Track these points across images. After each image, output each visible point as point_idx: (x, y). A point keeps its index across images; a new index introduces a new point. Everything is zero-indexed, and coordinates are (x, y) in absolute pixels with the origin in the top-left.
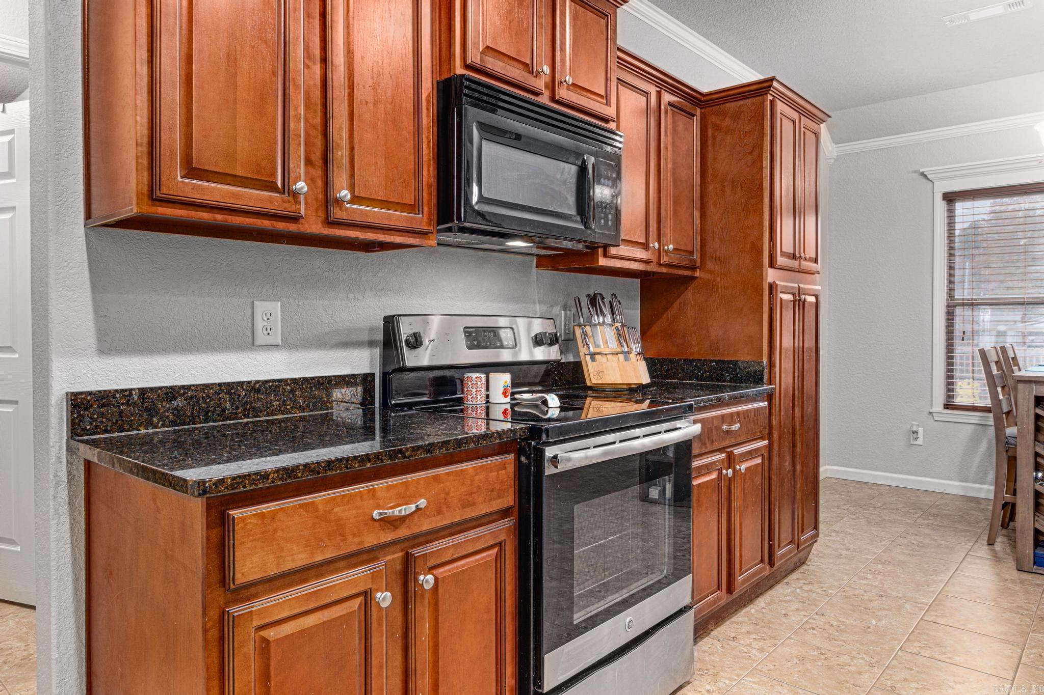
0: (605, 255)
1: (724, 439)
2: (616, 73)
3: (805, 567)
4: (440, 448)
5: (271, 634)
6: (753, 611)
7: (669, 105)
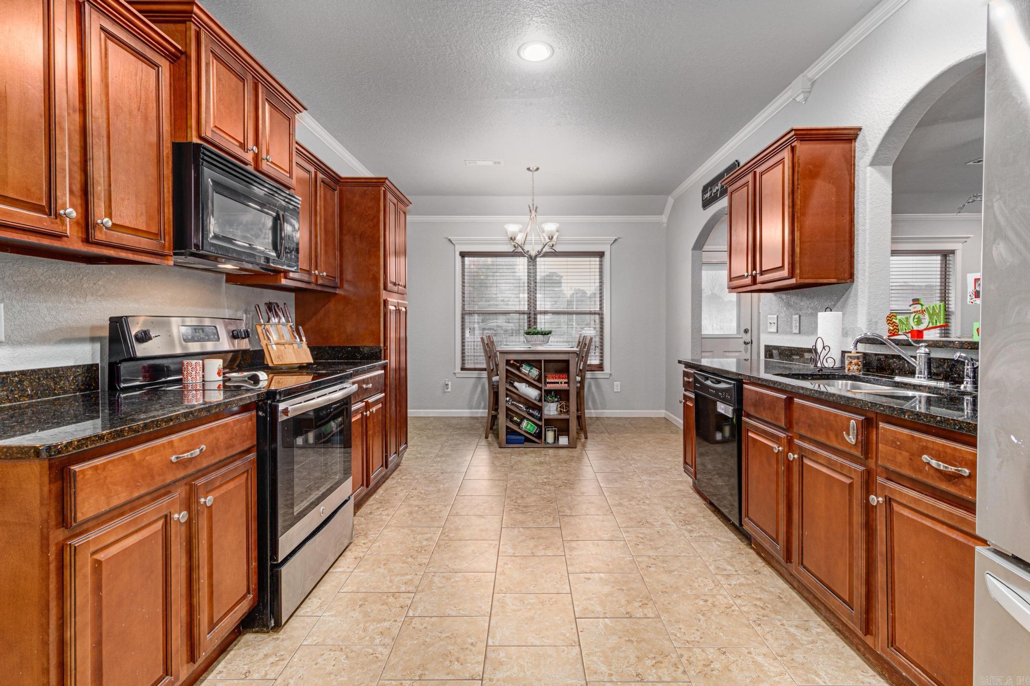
0: (286, 278)
1: (364, 393)
2: (296, 159)
3: (400, 467)
4: (216, 408)
5: (101, 556)
6: (377, 497)
7: (322, 182)
